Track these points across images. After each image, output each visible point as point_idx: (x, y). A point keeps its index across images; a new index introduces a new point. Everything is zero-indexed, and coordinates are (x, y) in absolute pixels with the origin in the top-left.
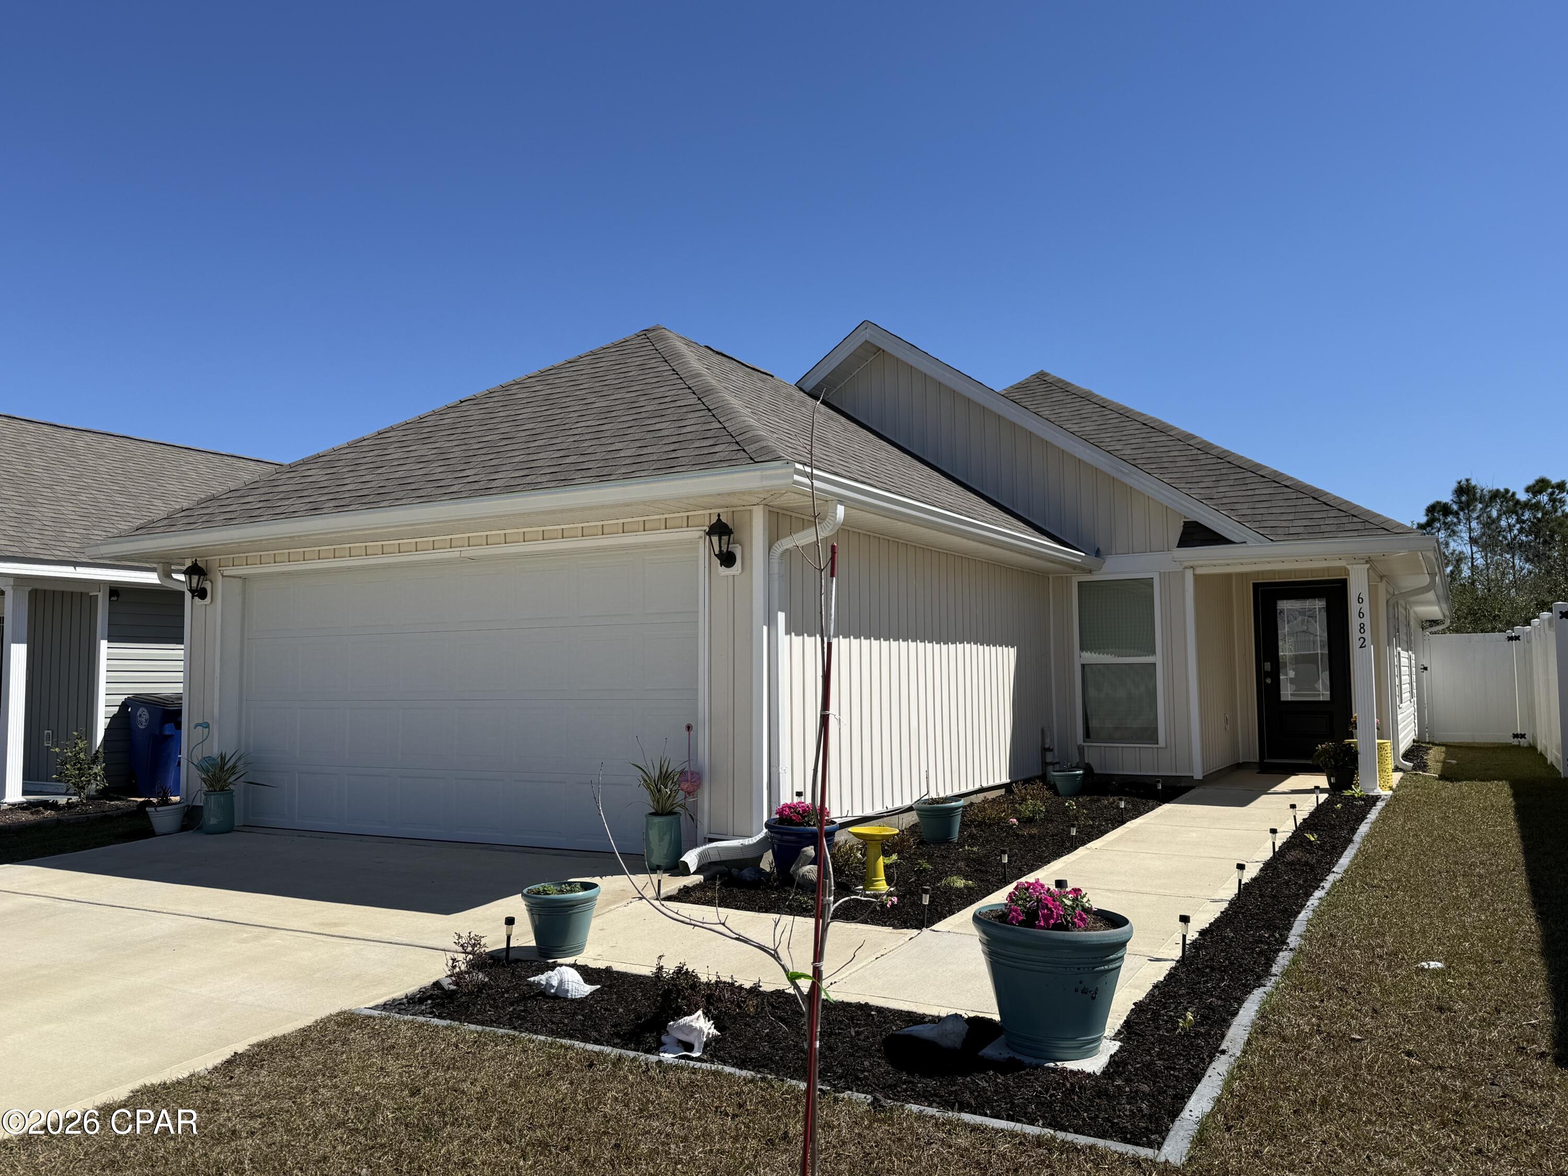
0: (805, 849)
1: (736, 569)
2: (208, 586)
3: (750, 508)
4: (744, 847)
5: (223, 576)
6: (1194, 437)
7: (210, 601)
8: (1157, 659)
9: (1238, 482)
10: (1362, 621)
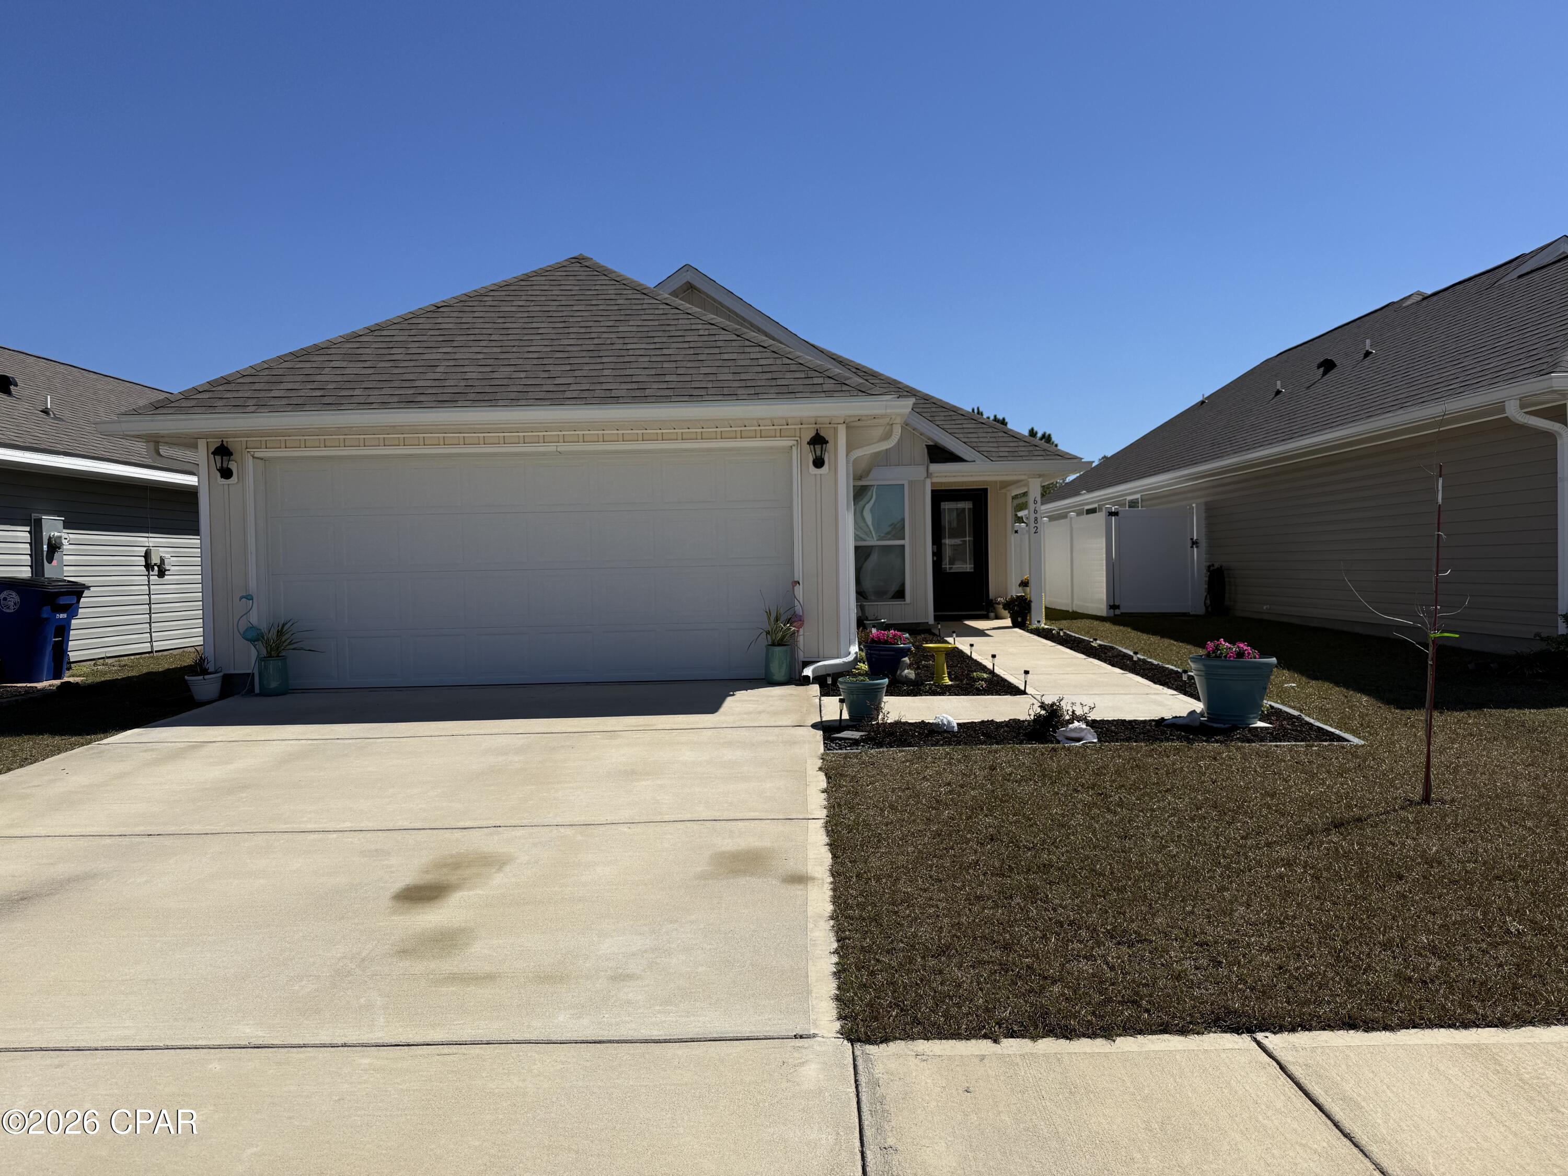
0: (904, 659)
1: (825, 470)
2: (233, 466)
3: (836, 426)
4: (845, 664)
5: (254, 457)
6: (900, 383)
7: (236, 480)
8: (906, 542)
9: (947, 418)
10: (1036, 515)
